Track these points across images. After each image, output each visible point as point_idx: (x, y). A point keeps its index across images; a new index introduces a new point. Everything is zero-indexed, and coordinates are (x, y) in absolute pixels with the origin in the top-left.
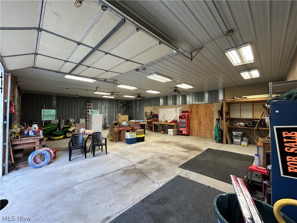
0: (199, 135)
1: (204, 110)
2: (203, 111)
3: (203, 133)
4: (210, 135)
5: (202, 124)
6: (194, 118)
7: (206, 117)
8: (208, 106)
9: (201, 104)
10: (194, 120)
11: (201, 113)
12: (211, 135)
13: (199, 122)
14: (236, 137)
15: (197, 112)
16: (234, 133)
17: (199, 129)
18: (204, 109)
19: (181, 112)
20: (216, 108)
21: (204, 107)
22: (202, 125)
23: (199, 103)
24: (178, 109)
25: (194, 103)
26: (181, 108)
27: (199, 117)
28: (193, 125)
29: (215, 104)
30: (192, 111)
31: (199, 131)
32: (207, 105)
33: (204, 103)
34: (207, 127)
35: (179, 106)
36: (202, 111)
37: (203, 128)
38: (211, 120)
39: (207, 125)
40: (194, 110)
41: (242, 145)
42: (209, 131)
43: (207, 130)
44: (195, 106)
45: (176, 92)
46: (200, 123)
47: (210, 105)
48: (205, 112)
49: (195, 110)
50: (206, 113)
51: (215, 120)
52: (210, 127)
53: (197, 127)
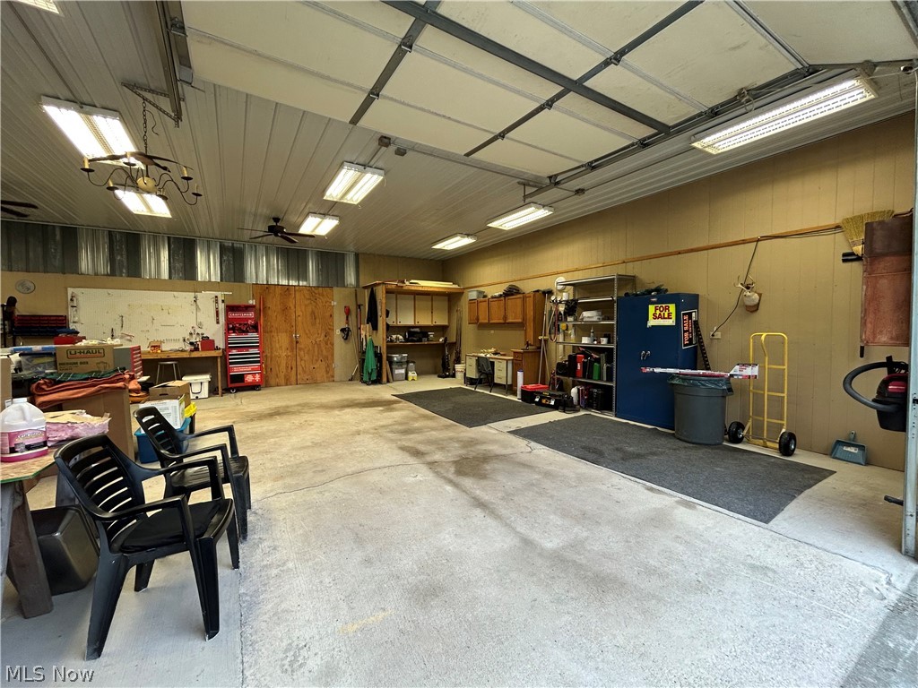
0: (293, 379)
1: (306, 306)
2: (303, 308)
3: (305, 372)
4: (325, 374)
5: (302, 346)
6: (274, 329)
7: (314, 324)
8: (317, 295)
9: (297, 288)
10: (275, 334)
11: (299, 313)
12: (327, 372)
13: (291, 342)
14: (400, 364)
15: (285, 309)
16: (396, 357)
17: (294, 363)
18: (309, 302)
19: (222, 307)
20: (338, 300)
21: (308, 297)
22: (300, 349)
23: (293, 283)
24: (206, 298)
25: (274, 281)
26: (219, 294)
27: (294, 324)
28: (272, 352)
29: (335, 289)
30: (268, 305)
31: (294, 369)
32: (316, 291)
33: (305, 283)
34: (316, 353)
35: (208, 286)
36: (300, 310)
37: (306, 357)
38: (328, 333)
39: (316, 349)
40: (274, 304)
41: (410, 379)
42: (323, 363)
43: (317, 360)
44: (278, 290)
45: (276, 235)
46: (297, 342)
47: (325, 293)
48: (309, 309)
49: (278, 303)
50: (313, 313)
51: (338, 332)
52: (324, 352)
53: (287, 356)
